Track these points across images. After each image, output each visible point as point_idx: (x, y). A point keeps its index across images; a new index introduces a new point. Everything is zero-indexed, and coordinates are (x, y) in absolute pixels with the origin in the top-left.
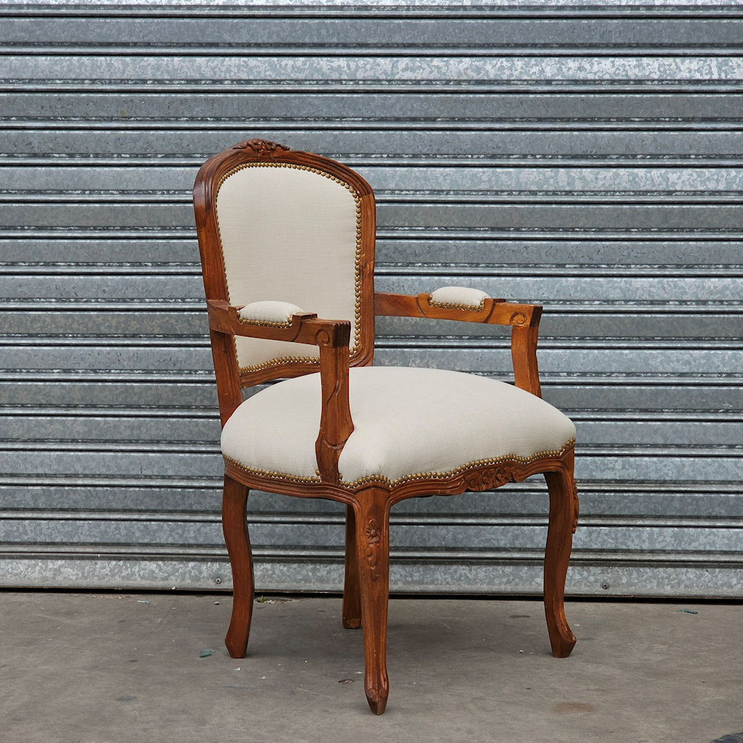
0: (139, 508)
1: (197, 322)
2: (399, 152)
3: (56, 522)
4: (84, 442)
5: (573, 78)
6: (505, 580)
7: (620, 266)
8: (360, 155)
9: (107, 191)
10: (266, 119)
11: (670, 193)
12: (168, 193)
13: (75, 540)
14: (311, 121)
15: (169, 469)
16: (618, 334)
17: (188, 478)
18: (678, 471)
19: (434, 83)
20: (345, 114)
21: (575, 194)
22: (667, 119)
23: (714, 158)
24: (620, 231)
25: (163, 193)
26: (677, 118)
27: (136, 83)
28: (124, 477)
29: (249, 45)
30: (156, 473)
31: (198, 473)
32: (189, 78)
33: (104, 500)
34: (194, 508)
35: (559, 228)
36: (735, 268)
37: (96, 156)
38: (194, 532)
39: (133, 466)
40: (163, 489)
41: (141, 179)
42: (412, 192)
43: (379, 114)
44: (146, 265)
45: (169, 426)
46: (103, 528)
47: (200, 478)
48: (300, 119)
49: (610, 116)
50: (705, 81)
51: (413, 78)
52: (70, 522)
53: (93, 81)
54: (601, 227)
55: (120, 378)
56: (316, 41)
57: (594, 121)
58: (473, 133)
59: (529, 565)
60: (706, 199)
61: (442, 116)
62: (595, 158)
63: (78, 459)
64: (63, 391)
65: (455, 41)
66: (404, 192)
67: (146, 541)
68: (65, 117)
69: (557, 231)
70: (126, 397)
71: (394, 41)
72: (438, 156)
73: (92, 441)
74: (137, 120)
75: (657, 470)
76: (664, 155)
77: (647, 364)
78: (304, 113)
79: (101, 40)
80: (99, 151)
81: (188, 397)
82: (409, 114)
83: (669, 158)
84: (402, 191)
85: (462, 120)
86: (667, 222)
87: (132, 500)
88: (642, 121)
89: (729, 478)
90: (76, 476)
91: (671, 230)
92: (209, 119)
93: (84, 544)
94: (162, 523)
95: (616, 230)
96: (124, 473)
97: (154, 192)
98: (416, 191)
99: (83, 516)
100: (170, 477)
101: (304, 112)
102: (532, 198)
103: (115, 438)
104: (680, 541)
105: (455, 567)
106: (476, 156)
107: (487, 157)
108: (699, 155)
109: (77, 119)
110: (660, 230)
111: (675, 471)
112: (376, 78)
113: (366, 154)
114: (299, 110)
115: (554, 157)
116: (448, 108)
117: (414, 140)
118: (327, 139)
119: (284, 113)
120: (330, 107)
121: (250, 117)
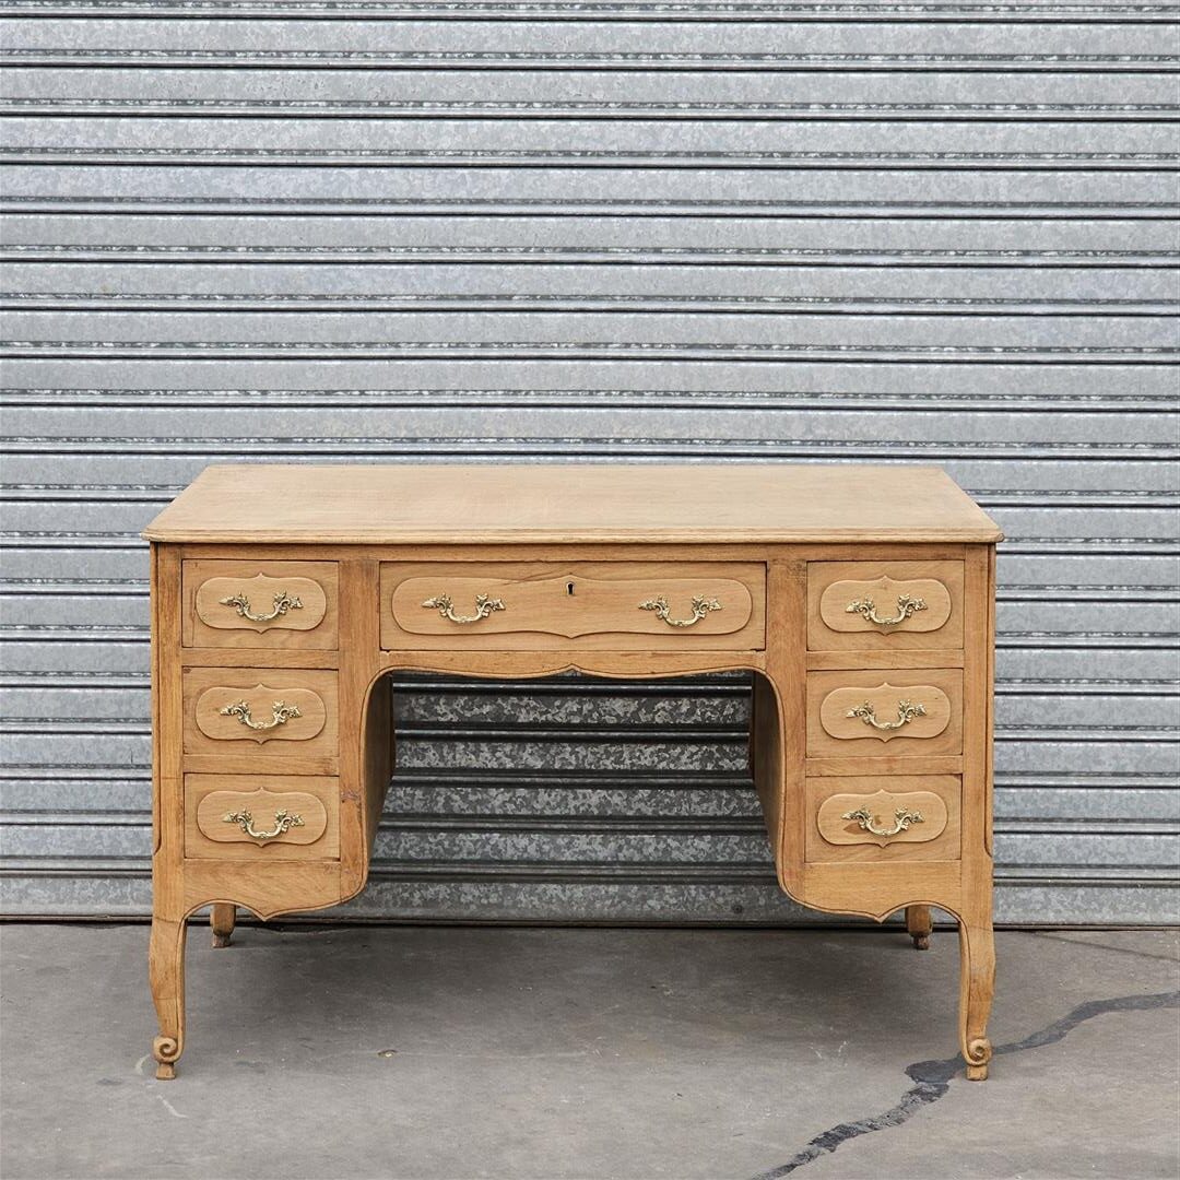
0: (128, 808)
2: (464, 340)
3: (16, 827)
4: (56, 721)
5: (689, 246)
6: (608, 902)
8: (413, 345)
9: (85, 392)
10: (291, 297)
11: (814, 395)
12: (165, 394)
13: (43, 852)
14: (350, 300)
19: (509, 250)
20: (394, 292)
21: (694, 395)
22: (810, 300)
23: (871, 350)
24: (753, 444)
25: (158, 394)
26: (822, 298)
27: (122, 250)
28: (108, 767)
29: (269, 201)
32: (191, 244)
33: (82, 798)
35: (673, 440)
37: (70, 344)
39: (120, 753)
41: (128, 375)
42: (480, 393)
43: (438, 291)
44: (138, 489)
46: (79, 836)
48: (336, 297)
49: (736, 294)
50: (857, 250)
51: (482, 244)
52: (36, 827)
53: (66, 248)
54: (728, 438)
55: (105, 637)
56: (356, 196)
57: (717, 301)
58: (560, 315)
59: (638, 883)
60: (861, 403)
61: (519, 293)
62: (717, 348)
63: (48, 744)
64: (29, 653)
65: (537, 196)
66: (471, 393)
67: (137, 853)
68: (29, 294)
69: (671, 443)
70: (113, 662)
71: (457, 196)
72: (514, 345)
73: (67, 720)
74: (124, 298)
76: (807, 346)
78: (340, 291)
79: (75, 194)
80: (73, 338)
82: (477, 291)
83: (814, 350)
84: (467, 391)
85: (546, 298)
86: (811, 432)
87: (120, 798)
88: (779, 302)
90: (45, 766)
91: (817, 443)
92: (217, 297)
93: (53, 857)
95: (747, 442)
96: (109, 762)
97: (147, 392)
98: (486, 391)
99: (53, 819)
101: (341, 288)
102: (637, 400)
103: (98, 717)
105: (544, 886)
107: (578, 346)
108: (851, 346)
109: (45, 296)
110: (804, 443)
112: (434, 245)
113: (421, 344)
114: (334, 286)
115: (665, 346)
116: (527, 282)
117: (484, 324)
118: (370, 325)
119: (315, 291)
120: (374, 281)
121: (270, 296)
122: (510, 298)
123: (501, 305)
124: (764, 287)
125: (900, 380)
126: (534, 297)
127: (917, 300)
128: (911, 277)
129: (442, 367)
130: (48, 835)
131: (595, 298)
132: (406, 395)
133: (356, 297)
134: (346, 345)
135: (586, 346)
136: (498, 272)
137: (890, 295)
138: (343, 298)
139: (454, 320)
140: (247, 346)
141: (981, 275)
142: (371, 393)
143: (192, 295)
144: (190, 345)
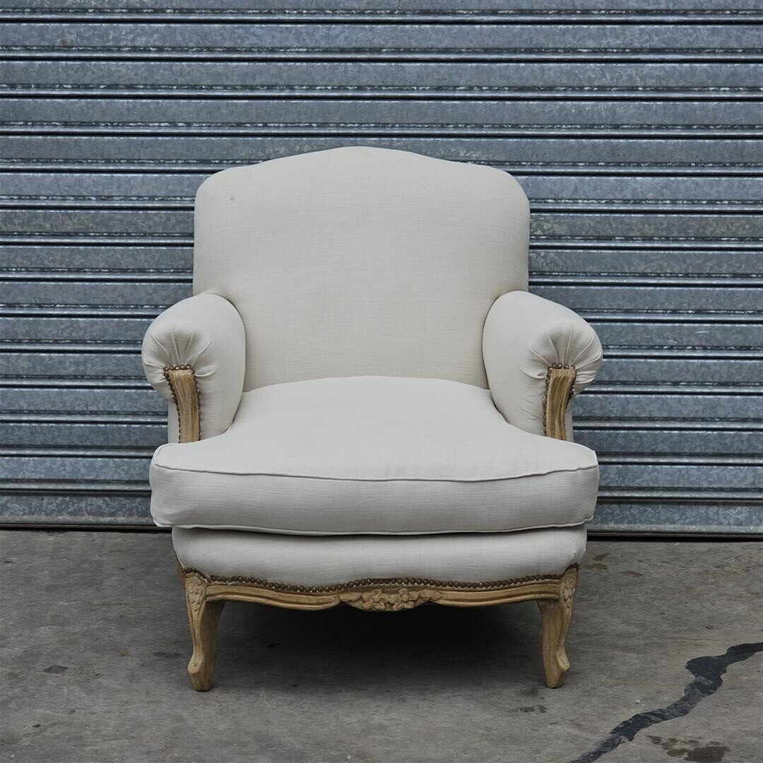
0: (85, 444)
1: (143, 256)
2: (344, 84)
4: (29, 378)
5: (519, 8)
7: (567, 201)
8: (304, 88)
9: (49, 123)
10: (210, 50)
11: (617, 127)
12: (112, 126)
13: (20, 476)
14: (255, 52)
15: (115, 404)
16: (565, 269)
17: (134, 414)
18: (624, 408)
19: (379, 12)
20: (289, 45)
21: (522, 126)
22: (615, 51)
23: (662, 90)
24: (568, 165)
25: (107, 125)
26: (625, 49)
27: (76, 12)
28: (69, 413)
30: (101, 409)
31: (144, 409)
32: (130, 6)
33: (50, 436)
34: (140, 444)
35: (506, 162)
36: (683, 204)
37: (38, 86)
38: (140, 469)
39: (78, 402)
40: (108, 425)
41: (83, 110)
42: (356, 125)
43: (323, 44)
44: (90, 199)
45: (114, 361)
46: (48, 464)
47: (145, 414)
48: (244, 49)
49: (556, 47)
50: (652, 11)
51: (357, 7)
52: (15, 458)
53: (34, 11)
54: (548, 161)
55: (66, 313)
57: (541, 52)
58: (419, 64)
60: (653, 133)
61: (387, 46)
62: (541, 90)
63: (23, 395)
64: (7, 326)
66: (350, 125)
67: (91, 477)
68: (6, 47)
69: (504, 165)
70: (71, 332)
72: (383, 88)
73: (37, 377)
74: (79, 50)
75: (602, 408)
76: (611, 87)
77: (594, 301)
78: (247, 44)
80: (40, 81)
81: (134, 332)
82: (354, 45)
83: (617, 91)
84: (347, 124)
85: (408, 51)
86: (614, 155)
87: (78, 437)
88: (590, 52)
89: (673, 415)
90: (21, 412)
91: (618, 165)
92: (151, 49)
93: (29, 481)
94: (107, 460)
95: (563, 164)
96: (69, 409)
97: (97, 124)
98: (361, 124)
99: (28, 452)
100: (115, 413)
101: (248, 42)
102: (478, 132)
103: (60, 374)
104: (624, 479)
106: (421, 88)
107: (432, 89)
108: (646, 87)
109: (18, 49)
110: (607, 165)
111: (620, 408)
112: (319, 8)
113: (311, 86)
114: (243, 41)
115: (500, 89)
116: (393, 38)
117: (359, 72)
118: (271, 71)
119: (227, 44)
120: (273, 36)
121: (193, 48)
122: (379, 51)
123: (372, 55)
124: (579, 40)
125: (684, 115)
126: (398, 50)
127: (700, 51)
128: (695, 32)
129: (327, 104)
130: (24, 463)
131: (446, 51)
132: (299, 126)
133: (260, 50)
134: (252, 88)
135: (439, 89)
136: (371, 30)
137: (678, 45)
138: (249, 50)
139: (336, 68)
140: (175, 87)
141: (752, 29)
142: (272, 125)
143: (132, 47)
144: (131, 87)
